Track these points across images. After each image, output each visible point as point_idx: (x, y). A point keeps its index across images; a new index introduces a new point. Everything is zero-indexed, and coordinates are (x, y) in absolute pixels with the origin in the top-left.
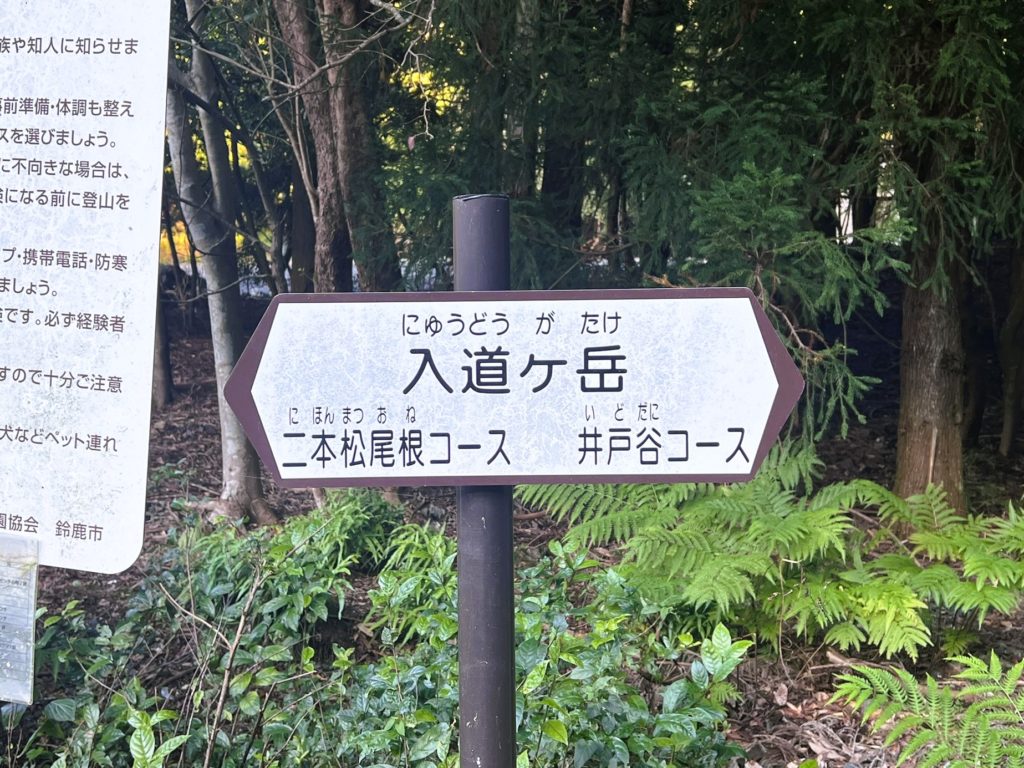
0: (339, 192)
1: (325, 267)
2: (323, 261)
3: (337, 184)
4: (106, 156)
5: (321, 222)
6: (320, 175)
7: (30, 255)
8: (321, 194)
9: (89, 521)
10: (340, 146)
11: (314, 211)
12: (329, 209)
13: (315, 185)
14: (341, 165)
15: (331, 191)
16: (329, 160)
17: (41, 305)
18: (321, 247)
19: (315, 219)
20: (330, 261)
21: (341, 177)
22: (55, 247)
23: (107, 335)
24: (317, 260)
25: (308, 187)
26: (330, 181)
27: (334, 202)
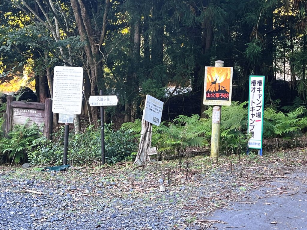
0: (95, 79)
1: (93, 93)
2: (93, 92)
3: (95, 77)
4: (78, 87)
5: (92, 84)
6: (92, 76)
7: (73, 94)
8: (92, 79)
9: (77, 111)
10: (96, 71)
11: (91, 82)
12: (94, 82)
13: (91, 77)
14: (96, 75)
15: (94, 78)
16: (94, 73)
17: (74, 97)
18: (92, 89)
19: (91, 84)
20: (94, 92)
21: (96, 77)
22: (75, 93)
23: (78, 99)
24: (92, 92)
25: (90, 78)
26: (94, 77)
27: (95, 81)
